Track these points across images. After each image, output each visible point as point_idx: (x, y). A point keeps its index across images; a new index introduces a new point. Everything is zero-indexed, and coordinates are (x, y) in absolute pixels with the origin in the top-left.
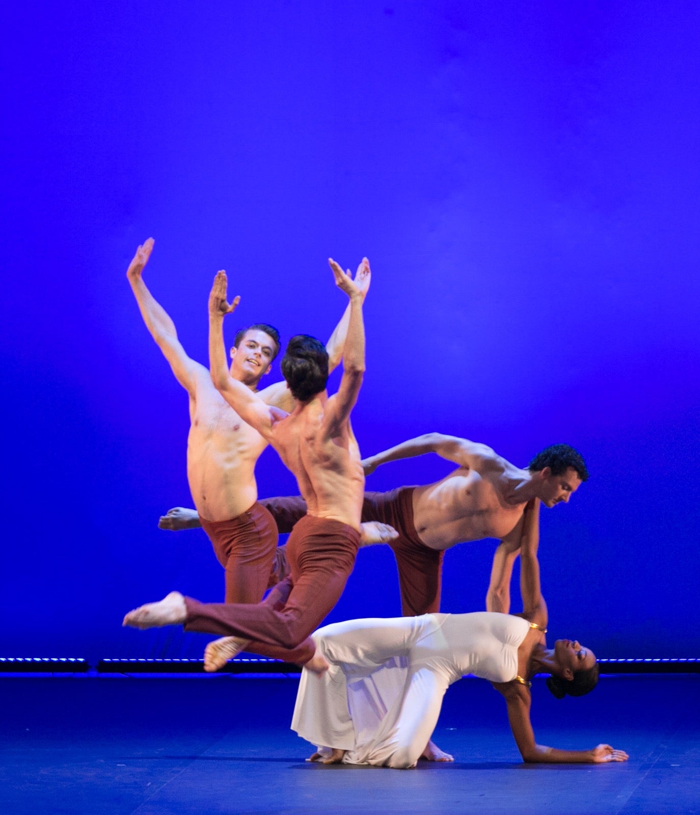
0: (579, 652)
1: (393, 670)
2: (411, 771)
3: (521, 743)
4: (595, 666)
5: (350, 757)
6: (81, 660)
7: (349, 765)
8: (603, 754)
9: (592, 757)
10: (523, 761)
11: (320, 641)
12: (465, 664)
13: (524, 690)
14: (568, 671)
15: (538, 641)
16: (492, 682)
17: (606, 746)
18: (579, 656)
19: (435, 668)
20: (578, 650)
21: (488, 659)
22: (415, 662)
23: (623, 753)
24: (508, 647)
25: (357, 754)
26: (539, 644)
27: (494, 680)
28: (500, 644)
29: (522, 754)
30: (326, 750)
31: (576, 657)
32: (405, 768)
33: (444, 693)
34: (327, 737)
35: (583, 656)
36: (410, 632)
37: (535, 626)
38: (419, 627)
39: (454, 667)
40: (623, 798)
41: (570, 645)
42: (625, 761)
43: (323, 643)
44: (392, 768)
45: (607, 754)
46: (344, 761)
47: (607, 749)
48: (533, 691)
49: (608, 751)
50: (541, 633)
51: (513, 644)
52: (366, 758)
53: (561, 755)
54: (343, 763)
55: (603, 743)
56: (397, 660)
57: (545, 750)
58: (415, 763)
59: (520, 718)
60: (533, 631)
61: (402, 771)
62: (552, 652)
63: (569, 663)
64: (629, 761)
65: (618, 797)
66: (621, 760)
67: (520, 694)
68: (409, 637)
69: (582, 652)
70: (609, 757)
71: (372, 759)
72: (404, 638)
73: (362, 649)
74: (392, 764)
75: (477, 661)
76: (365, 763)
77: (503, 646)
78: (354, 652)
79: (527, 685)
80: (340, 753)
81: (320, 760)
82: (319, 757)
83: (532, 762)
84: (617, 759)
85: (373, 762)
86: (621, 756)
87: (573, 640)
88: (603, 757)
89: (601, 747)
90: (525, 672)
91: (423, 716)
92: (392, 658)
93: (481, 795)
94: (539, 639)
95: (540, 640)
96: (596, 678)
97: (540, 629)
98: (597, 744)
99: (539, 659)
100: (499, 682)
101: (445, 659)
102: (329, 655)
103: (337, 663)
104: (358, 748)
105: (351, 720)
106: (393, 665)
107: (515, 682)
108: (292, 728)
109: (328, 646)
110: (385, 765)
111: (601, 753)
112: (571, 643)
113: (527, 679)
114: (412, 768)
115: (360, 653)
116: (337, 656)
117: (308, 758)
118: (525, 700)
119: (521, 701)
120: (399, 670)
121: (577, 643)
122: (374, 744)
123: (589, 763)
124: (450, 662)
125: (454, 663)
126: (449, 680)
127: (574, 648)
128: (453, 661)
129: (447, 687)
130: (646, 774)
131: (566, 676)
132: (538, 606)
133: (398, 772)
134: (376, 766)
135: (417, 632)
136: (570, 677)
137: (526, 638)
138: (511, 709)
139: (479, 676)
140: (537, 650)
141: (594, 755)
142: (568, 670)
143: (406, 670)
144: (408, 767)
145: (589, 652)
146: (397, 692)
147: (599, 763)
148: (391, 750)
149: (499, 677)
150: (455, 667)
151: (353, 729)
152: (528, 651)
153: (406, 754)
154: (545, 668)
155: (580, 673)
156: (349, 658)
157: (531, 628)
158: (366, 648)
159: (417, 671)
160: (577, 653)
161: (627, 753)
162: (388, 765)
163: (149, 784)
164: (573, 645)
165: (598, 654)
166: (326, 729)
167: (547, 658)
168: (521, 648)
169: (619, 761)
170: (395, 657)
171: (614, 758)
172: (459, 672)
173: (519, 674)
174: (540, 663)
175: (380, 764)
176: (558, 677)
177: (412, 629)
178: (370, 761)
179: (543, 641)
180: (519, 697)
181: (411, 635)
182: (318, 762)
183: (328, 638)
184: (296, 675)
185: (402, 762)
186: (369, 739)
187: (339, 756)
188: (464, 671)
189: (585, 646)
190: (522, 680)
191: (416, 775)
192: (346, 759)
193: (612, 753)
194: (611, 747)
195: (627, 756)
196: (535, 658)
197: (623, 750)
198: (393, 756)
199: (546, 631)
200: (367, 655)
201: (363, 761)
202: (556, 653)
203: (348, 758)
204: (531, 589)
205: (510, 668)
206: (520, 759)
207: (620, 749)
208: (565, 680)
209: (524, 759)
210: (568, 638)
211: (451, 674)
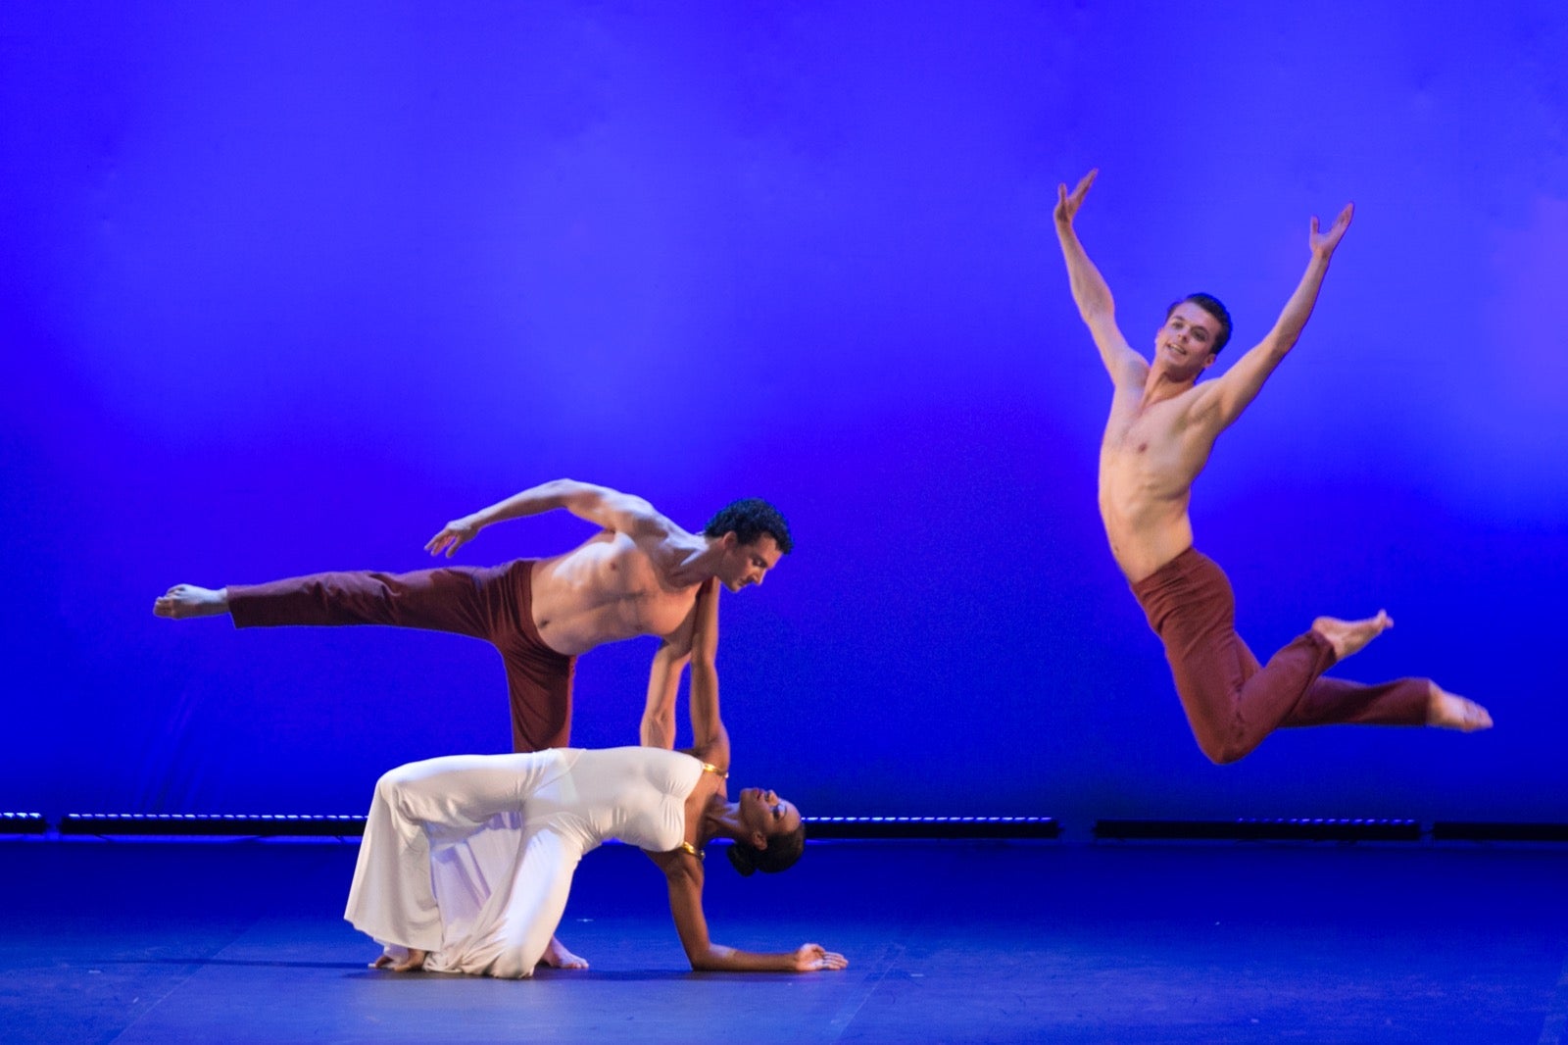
0: (777, 807)
1: (500, 832)
2: (527, 982)
3: (688, 942)
4: (800, 828)
5: (435, 961)
6: (36, 815)
7: (434, 973)
8: (810, 958)
9: (794, 963)
10: (691, 969)
11: (391, 790)
12: (606, 824)
13: (693, 862)
14: (758, 836)
15: (715, 790)
16: (648, 851)
17: (814, 946)
18: (776, 813)
19: (560, 829)
20: (775, 805)
21: (640, 817)
22: (533, 820)
23: (840, 957)
24: (670, 798)
25: (445, 957)
26: (716, 795)
27: (649, 848)
28: (657, 795)
29: (690, 956)
30: (397, 949)
31: (771, 816)
32: (516, 978)
33: (574, 866)
34: (401, 932)
35: (782, 814)
36: (524, 778)
37: (711, 767)
38: (539, 769)
39: (589, 829)
40: (840, 1022)
41: (763, 797)
42: (842, 969)
43: (396, 793)
44: (497, 978)
45: (816, 958)
46: (426, 967)
47: (816, 951)
48: (708, 865)
49: (818, 954)
50: (720, 778)
51: (678, 795)
52: (459, 963)
53: (748, 960)
54: (424, 971)
55: (811, 942)
56: (506, 817)
57: (724, 952)
58: (531, 971)
59: (688, 904)
60: (708, 776)
61: (513, 982)
62: (736, 807)
63: (761, 823)
64: (848, 969)
65: (832, 1022)
66: (836, 967)
67: (688, 869)
68: (524, 784)
69: (780, 807)
70: (819, 963)
71: (467, 964)
72: (517, 785)
73: (454, 801)
74: (497, 971)
75: (625, 819)
76: (457, 971)
77: (664, 797)
78: (442, 805)
79: (698, 856)
80: (421, 955)
81: (391, 966)
82: (388, 960)
83: (706, 969)
84: (831, 966)
85: (468, 969)
86: (836, 961)
87: (767, 790)
88: (811, 962)
89: (808, 948)
90: (694, 838)
92: (500, 815)
93: (631, 1019)
94: (717, 787)
95: (719, 789)
96: (801, 847)
97: (719, 773)
98: (802, 944)
99: (714, 816)
100: (655, 850)
101: (576, 817)
102: (405, 810)
103: (417, 821)
104: (446, 948)
105: (437, 906)
106: (500, 825)
107: (679, 852)
108: (346, 917)
109: (403, 797)
110: (486, 974)
111: (807, 957)
112: (764, 794)
113: (699, 847)
114: (527, 978)
115: (452, 808)
116: (417, 812)
117: (373, 962)
118: (695, 880)
119: (689, 879)
120: (509, 832)
121: (773, 794)
122: (470, 942)
123: (788, 972)
124: (585, 822)
125: (590, 821)
126: (582, 848)
127: (768, 801)
128: (588, 819)
129: (579, 858)
130: (875, 988)
131: (756, 843)
132: (716, 739)
133: (507, 984)
134: (472, 975)
135: (535, 776)
136: (761, 844)
137: (696, 788)
138: (674, 892)
139: (627, 842)
140: (713, 803)
141: (796, 960)
142: (759, 833)
143: (519, 833)
144: (520, 977)
145: (791, 807)
146: (506, 865)
147: (805, 971)
148: (493, 953)
149: (657, 845)
150: (592, 828)
151: (440, 919)
152: (700, 805)
153: (519, 957)
154: (725, 831)
155: (777, 839)
156: (434, 815)
157: (705, 772)
158: (461, 800)
159: (536, 833)
160: (772, 809)
161: (845, 957)
162: (492, 973)
163: (135, 1000)
164: (768, 796)
165: (803, 811)
166: (398, 919)
167: (730, 817)
168: (689, 801)
169: (834, 970)
170: (503, 813)
171: (826, 965)
172: (597, 835)
173: (686, 839)
174: (716, 822)
175: (480, 972)
176: (744, 844)
177: (529, 771)
178: (464, 967)
179: (723, 791)
180: (685, 873)
181: (527, 779)
182: (386, 969)
183: (403, 784)
184: (354, 839)
185: (511, 970)
186: (462, 936)
187: (418, 959)
188: (606, 834)
189: (784, 797)
190: (690, 848)
191: (533, 988)
192: (429, 964)
193: (823, 957)
194: (821, 949)
195: (846, 961)
196: (710, 815)
197: (839, 952)
198: (498, 962)
199: (727, 776)
200: (462, 810)
201: (453, 969)
202: (742, 809)
203: (431, 962)
204: (706, 714)
205: (672, 831)
206: (687, 965)
207: (835, 951)
208: (755, 848)
209: (693, 965)
210: (761, 786)
211: (585, 838)
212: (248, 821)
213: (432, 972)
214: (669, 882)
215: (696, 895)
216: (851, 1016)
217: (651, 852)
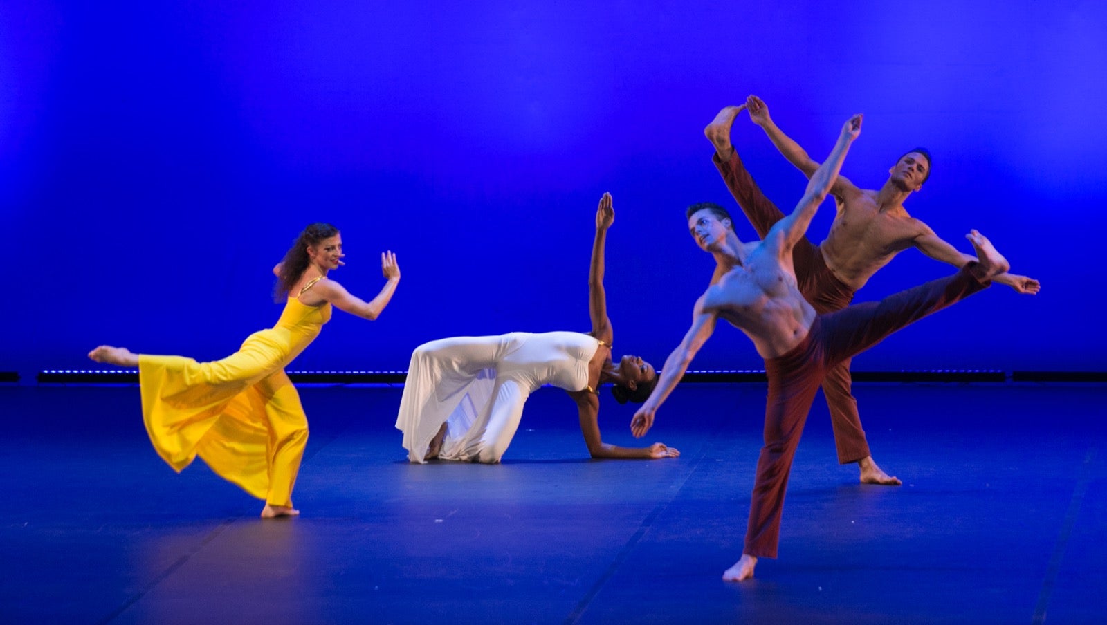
0: (642, 366)
1: (483, 380)
2: (496, 466)
3: (590, 442)
4: (654, 377)
5: (445, 454)
7: (444, 461)
9: (650, 454)
10: (591, 457)
12: (543, 376)
14: (631, 383)
15: (605, 357)
16: (568, 391)
17: (661, 444)
18: (642, 370)
19: (517, 379)
20: (641, 364)
21: (563, 372)
22: (502, 374)
23: (675, 450)
24: (580, 362)
25: (451, 451)
26: (607, 359)
27: (569, 390)
28: (574, 360)
29: (590, 451)
31: (640, 371)
32: (492, 463)
33: (525, 400)
35: (646, 370)
36: (496, 350)
37: (602, 343)
38: (506, 344)
39: (534, 379)
40: (675, 488)
41: (635, 360)
42: (677, 457)
44: (481, 463)
45: (662, 451)
46: (440, 457)
47: (662, 447)
49: (663, 449)
50: (608, 349)
51: (584, 360)
52: (458, 455)
53: (622, 452)
54: (439, 459)
55: (659, 442)
56: (487, 371)
57: (609, 447)
58: (500, 459)
59: (590, 420)
60: (602, 348)
61: (489, 466)
62: (617, 366)
63: (634, 375)
64: (680, 456)
65: (672, 487)
67: (591, 402)
68: (497, 353)
69: (644, 366)
70: (663, 454)
71: (462, 455)
72: (493, 354)
73: (456, 362)
74: (481, 459)
75: (554, 374)
76: (457, 459)
77: (577, 361)
79: (596, 394)
83: (599, 457)
84: (671, 455)
85: (464, 458)
86: (673, 452)
87: (637, 356)
88: (658, 453)
89: (658, 445)
90: (594, 383)
91: (507, 420)
92: (483, 371)
93: (556, 486)
94: (607, 354)
95: (607, 356)
97: (607, 345)
98: (653, 443)
99: (606, 371)
100: (573, 391)
101: (526, 373)
106: (482, 376)
107: (586, 391)
110: (475, 461)
111: (657, 451)
112: (635, 358)
113: (596, 389)
114: (497, 463)
115: (456, 367)
120: (488, 380)
121: (640, 358)
122: (464, 443)
123: (647, 458)
124: (531, 375)
125: (534, 374)
126: (529, 389)
127: (638, 363)
129: (528, 396)
130: (695, 468)
131: (630, 387)
132: (605, 327)
134: (466, 462)
135: (503, 350)
136: (633, 387)
137: (596, 354)
138: (581, 413)
139: (555, 385)
140: (605, 365)
141: (651, 452)
142: (633, 381)
143: (493, 381)
144: (494, 463)
145: (650, 366)
146: (485, 400)
147: (655, 459)
148: (478, 449)
149: (573, 387)
152: (599, 365)
153: (492, 451)
154: (613, 379)
155: (642, 384)
157: (600, 345)
158: (460, 361)
159: (504, 383)
160: (640, 368)
162: (478, 460)
164: (638, 360)
167: (616, 372)
168: (591, 363)
169: (672, 457)
170: (485, 369)
171: (667, 455)
172: (537, 382)
173: (589, 384)
174: (608, 375)
175: (471, 460)
176: (623, 387)
177: (500, 346)
178: (461, 457)
179: (610, 357)
180: (588, 403)
181: (498, 351)
184: (399, 385)
185: (489, 458)
188: (543, 382)
190: (591, 390)
191: (500, 469)
192: (442, 455)
193: (666, 450)
194: (664, 445)
195: (679, 452)
196: (604, 371)
197: (675, 448)
198: (481, 454)
199: (612, 348)
200: (462, 367)
201: (455, 458)
202: (622, 366)
203: (443, 454)
204: (599, 314)
205: (582, 380)
206: (589, 455)
207: (672, 447)
208: (630, 390)
209: (592, 455)
210: (633, 354)
211: (532, 385)
212: (337, 375)
213: (443, 460)
214: (579, 408)
215: (594, 415)
216: (681, 484)
217: (570, 392)
